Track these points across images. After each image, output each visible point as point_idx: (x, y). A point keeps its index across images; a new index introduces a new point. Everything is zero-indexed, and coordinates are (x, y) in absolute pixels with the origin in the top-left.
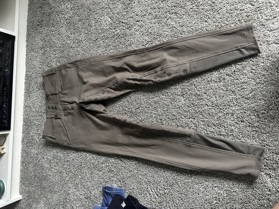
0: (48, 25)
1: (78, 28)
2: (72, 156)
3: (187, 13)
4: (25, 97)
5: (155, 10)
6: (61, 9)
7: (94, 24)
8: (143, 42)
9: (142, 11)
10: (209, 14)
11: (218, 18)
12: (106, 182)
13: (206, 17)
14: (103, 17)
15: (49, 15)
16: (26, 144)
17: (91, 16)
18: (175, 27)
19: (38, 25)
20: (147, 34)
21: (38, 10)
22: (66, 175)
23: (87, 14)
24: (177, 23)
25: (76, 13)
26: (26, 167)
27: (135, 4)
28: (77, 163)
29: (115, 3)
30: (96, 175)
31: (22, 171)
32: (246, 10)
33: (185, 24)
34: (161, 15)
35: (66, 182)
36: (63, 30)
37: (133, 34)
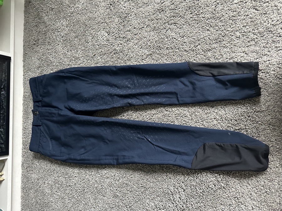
0: (44, 44)
1: (74, 45)
2: (74, 181)
3: (187, 23)
4: (23, 119)
5: (153, 22)
6: (57, 26)
7: (90, 40)
8: (142, 55)
9: (139, 24)
10: (211, 22)
11: (220, 26)
12: (111, 208)
13: (207, 25)
14: (100, 32)
15: (45, 34)
16: (26, 168)
17: (87, 32)
18: (175, 38)
19: (34, 44)
20: (146, 47)
21: (33, 29)
22: (69, 201)
23: (84, 30)
24: (177, 34)
25: (72, 29)
26: (27, 194)
27: (132, 17)
28: (80, 188)
29: (111, 17)
30: (100, 200)
31: (23, 198)
32: (250, 15)
33: (186, 34)
34: (160, 27)
35: (69, 209)
36: (59, 48)
37: (131, 48)
